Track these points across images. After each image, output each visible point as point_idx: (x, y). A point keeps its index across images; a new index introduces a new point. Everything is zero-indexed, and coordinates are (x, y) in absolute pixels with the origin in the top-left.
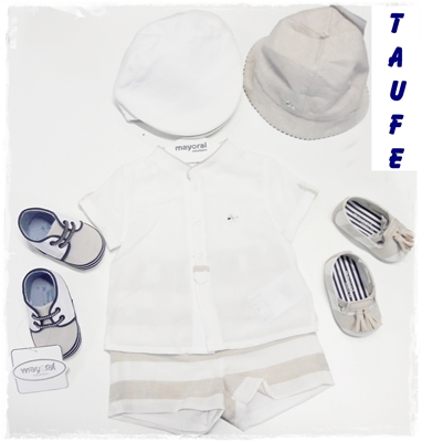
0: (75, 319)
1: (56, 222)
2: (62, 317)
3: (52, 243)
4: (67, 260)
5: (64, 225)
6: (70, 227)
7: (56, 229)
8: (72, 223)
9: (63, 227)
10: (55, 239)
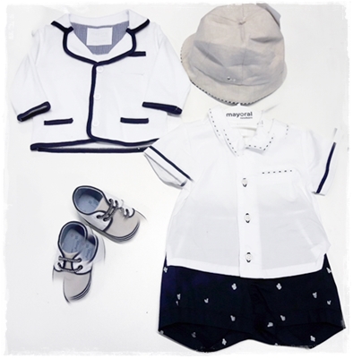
0: (90, 271)
1: (103, 199)
2: (81, 267)
3: (98, 217)
4: (108, 232)
5: (109, 202)
6: (115, 205)
7: (103, 205)
8: (116, 202)
9: (109, 205)
10: (102, 214)
